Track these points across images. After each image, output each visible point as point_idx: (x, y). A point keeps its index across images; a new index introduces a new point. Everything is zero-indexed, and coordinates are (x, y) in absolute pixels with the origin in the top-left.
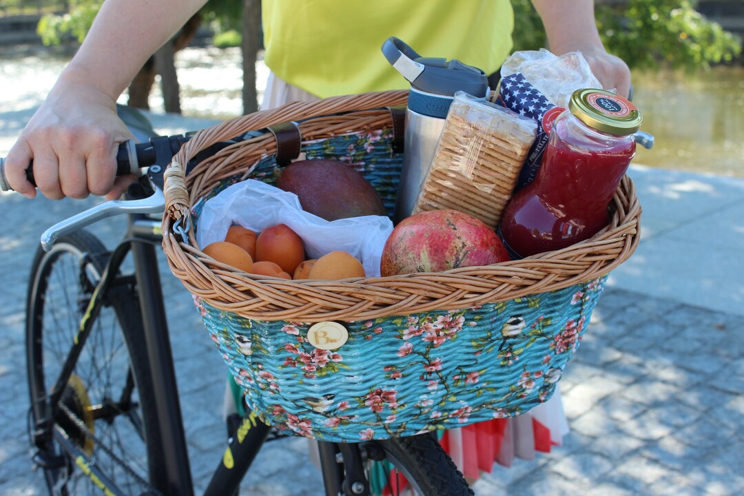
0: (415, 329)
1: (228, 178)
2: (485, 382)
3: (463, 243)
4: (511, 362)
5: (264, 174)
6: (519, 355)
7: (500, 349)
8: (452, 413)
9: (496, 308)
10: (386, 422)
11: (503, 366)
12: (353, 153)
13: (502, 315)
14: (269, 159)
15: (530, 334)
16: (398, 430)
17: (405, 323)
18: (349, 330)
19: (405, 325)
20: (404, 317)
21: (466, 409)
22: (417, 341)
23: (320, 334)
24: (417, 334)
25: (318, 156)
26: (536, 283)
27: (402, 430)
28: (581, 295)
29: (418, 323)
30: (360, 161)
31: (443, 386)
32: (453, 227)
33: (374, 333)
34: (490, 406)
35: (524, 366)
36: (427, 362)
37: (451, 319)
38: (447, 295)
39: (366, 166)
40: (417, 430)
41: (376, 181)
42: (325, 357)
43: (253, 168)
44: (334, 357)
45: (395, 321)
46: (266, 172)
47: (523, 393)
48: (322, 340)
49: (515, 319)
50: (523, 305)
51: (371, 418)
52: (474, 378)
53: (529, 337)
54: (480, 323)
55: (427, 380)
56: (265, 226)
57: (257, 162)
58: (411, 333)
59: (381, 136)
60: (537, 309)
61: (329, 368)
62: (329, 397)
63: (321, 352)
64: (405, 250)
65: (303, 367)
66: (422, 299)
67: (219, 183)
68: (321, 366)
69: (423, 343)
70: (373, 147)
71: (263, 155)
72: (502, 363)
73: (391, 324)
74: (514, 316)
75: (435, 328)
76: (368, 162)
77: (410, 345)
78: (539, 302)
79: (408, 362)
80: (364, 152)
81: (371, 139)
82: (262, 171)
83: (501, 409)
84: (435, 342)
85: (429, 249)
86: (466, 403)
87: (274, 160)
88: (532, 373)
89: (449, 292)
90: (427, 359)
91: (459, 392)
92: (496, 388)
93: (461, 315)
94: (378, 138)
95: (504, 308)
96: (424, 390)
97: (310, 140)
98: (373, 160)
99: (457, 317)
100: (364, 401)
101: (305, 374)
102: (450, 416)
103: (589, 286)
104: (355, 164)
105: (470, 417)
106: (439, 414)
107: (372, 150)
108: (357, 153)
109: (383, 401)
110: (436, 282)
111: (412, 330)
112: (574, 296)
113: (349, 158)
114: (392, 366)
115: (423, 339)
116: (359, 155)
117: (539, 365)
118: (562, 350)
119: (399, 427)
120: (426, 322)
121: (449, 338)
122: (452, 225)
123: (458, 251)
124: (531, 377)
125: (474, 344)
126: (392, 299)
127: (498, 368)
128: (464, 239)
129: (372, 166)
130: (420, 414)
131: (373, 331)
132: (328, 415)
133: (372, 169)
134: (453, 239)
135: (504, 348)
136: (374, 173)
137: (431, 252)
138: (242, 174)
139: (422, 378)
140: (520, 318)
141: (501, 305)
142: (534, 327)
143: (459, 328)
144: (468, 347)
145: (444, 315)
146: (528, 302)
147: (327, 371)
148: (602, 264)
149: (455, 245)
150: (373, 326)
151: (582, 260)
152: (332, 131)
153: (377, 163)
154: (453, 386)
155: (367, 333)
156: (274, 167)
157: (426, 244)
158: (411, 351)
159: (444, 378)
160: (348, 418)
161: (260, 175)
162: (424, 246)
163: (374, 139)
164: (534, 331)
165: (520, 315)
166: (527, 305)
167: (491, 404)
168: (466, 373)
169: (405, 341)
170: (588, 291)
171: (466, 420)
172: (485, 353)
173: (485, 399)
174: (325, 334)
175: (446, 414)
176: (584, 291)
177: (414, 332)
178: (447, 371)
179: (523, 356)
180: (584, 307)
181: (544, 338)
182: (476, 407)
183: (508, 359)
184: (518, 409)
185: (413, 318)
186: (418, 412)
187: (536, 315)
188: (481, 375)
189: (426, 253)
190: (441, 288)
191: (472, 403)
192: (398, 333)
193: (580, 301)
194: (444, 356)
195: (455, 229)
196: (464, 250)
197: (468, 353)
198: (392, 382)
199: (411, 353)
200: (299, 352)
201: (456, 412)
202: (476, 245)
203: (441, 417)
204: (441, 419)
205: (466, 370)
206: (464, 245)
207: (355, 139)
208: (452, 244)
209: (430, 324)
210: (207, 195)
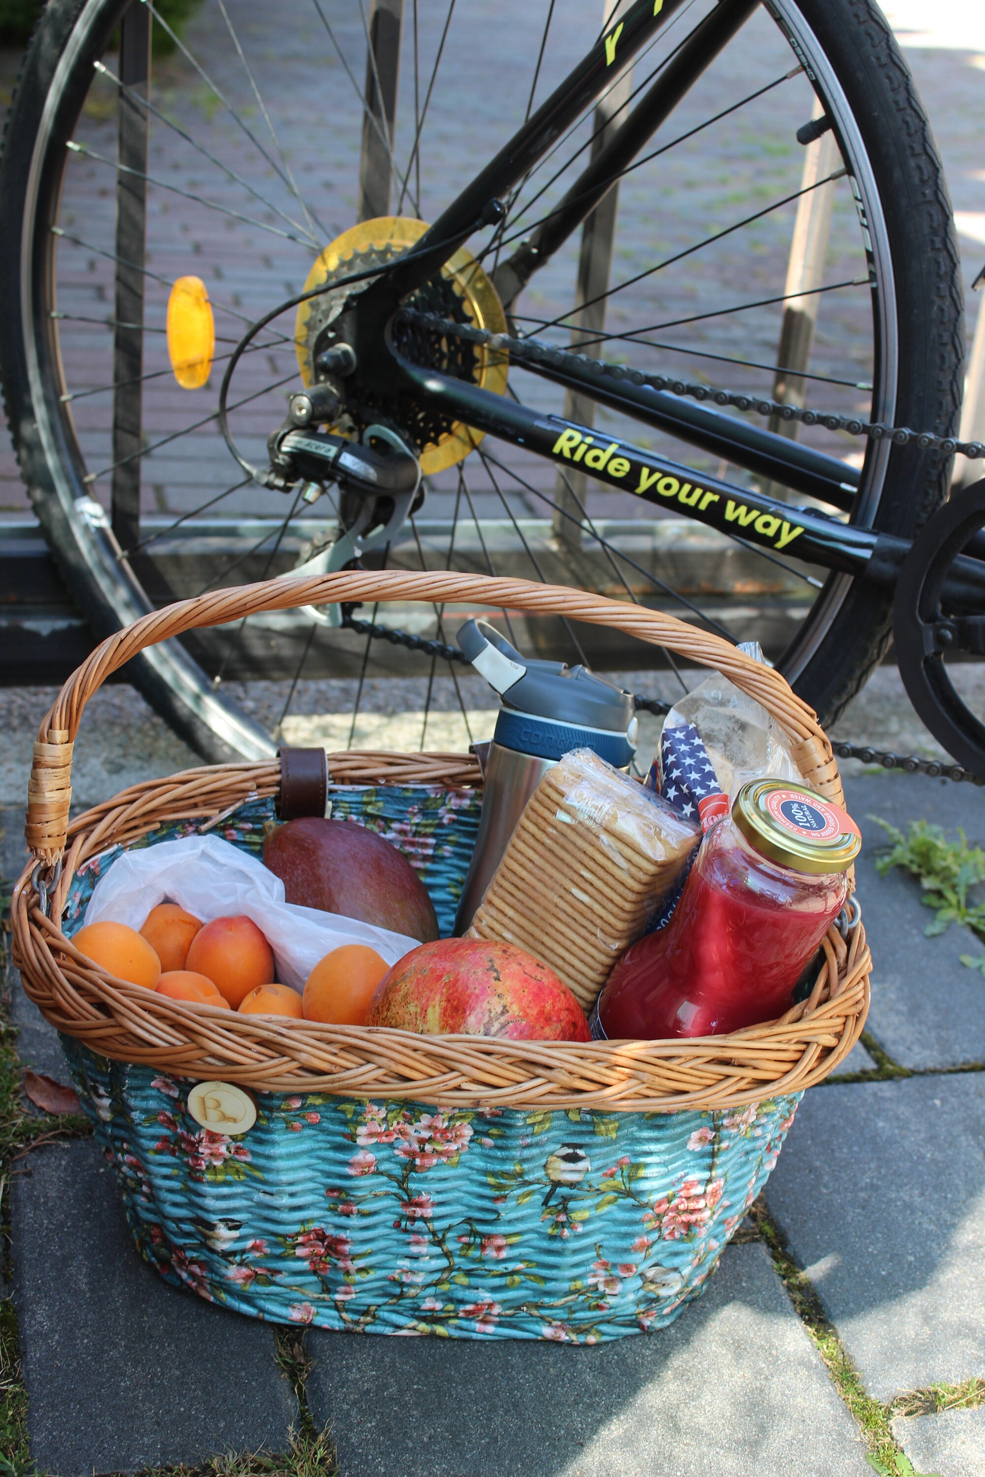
0: (379, 1130)
1: (178, 822)
2: (522, 1261)
3: (505, 1007)
4: (566, 1232)
5: (249, 826)
6: (584, 1222)
7: (545, 1203)
8: (462, 1308)
9: (529, 1121)
10: (338, 1297)
11: (552, 1238)
12: (416, 820)
13: (544, 1138)
14: (262, 803)
15: (602, 1187)
16: (362, 1319)
17: (361, 1114)
18: (259, 1106)
19: (360, 1118)
20: (360, 1103)
21: (491, 1305)
22: (385, 1154)
23: (210, 1103)
24: (385, 1139)
25: (351, 813)
26: (600, 1090)
27: (369, 1319)
28: (711, 1135)
29: (385, 1119)
30: (426, 835)
31: (437, 1250)
32: (495, 974)
33: (304, 1122)
34: (535, 1312)
35: (598, 1247)
36: (406, 1197)
37: (446, 1124)
38: (432, 1077)
39: (436, 847)
40: (399, 1327)
41: (452, 876)
42: (223, 1149)
43: (227, 813)
44: (238, 1150)
45: (342, 1107)
46: (253, 823)
47: (601, 1302)
48: (213, 1114)
49: (570, 1151)
50: (584, 1128)
51: (310, 1283)
52: (499, 1249)
53: (600, 1192)
54: (500, 1142)
55: (406, 1231)
56: (218, 915)
57: (238, 805)
58: (371, 1135)
59: (472, 799)
60: (613, 1142)
61: (230, 1170)
62: (230, 1224)
63: (214, 1137)
64: (406, 996)
65: (185, 1159)
66: (385, 1075)
67: (158, 825)
68: (216, 1163)
69: (397, 1159)
70: (454, 816)
71: (250, 794)
72: (550, 1231)
73: (336, 1110)
74: (568, 1145)
75: (416, 1134)
76: (442, 839)
77: (370, 1157)
78: (619, 1129)
79: (371, 1188)
80: (437, 822)
81: (453, 801)
82: (246, 820)
83: (559, 1323)
84: (418, 1161)
85: (444, 1004)
86: (488, 1295)
87: (272, 806)
88: (614, 1266)
89: (434, 1073)
90: (406, 1190)
91: (473, 1270)
92: (546, 1279)
93: (465, 1122)
94: (466, 803)
95: (547, 1125)
96: (404, 1250)
97: (343, 783)
98: (451, 838)
99: (458, 1124)
100: (294, 1247)
101: (189, 1173)
102: (461, 1314)
103: (726, 1122)
104: (417, 839)
105: (500, 1324)
106: (439, 1306)
107: (453, 821)
108: (424, 822)
109: (329, 1255)
110: (415, 1050)
111: (374, 1130)
112: (695, 1135)
113: (408, 828)
114: (339, 1189)
115: (396, 1152)
116: (426, 826)
117: (626, 1251)
118: (677, 1235)
119: (365, 1313)
120: (401, 1120)
121: (444, 1159)
122: (496, 971)
123: (491, 1018)
124: (614, 1272)
125: (491, 1180)
126: (332, 1063)
127: (544, 1239)
128: (508, 999)
129: (447, 848)
130: (401, 1296)
131: (304, 1117)
132: (231, 1259)
133: (447, 854)
134: (488, 995)
135: (552, 1203)
136: (449, 861)
137: (445, 1009)
138: (206, 819)
139: (397, 1225)
140: (581, 1152)
141: (540, 1118)
142: (612, 1175)
143: (463, 1145)
144: (483, 1184)
145: (432, 1115)
146: (593, 1123)
147: (227, 1174)
148: (742, 1085)
149: (489, 1007)
150: (302, 1108)
151: (700, 1067)
152: (385, 776)
153: (457, 844)
154: (460, 1256)
155: (292, 1118)
156: (268, 818)
157: (442, 994)
158: (373, 1168)
159: (440, 1236)
160: (269, 1274)
161: (241, 825)
162: (438, 998)
163: (458, 802)
164: (612, 1182)
165: (580, 1146)
166: (591, 1128)
167: (538, 1307)
168: (482, 1235)
169: (363, 1148)
170: (724, 1132)
171: (490, 1329)
172: (514, 1203)
173: (526, 1297)
174: (219, 1105)
175: (451, 1307)
176: (717, 1129)
177: (378, 1135)
178: (444, 1224)
179: (590, 1227)
180: (718, 1161)
181: (631, 1201)
182: (509, 1308)
183: (563, 1225)
184: (593, 1331)
185: (376, 1108)
186: (397, 1291)
187: (615, 1152)
188: (512, 1246)
189: (438, 1010)
190: (422, 1063)
191: (499, 1296)
192: (347, 1130)
193: (708, 1148)
194: (438, 1192)
195: (497, 979)
196: (503, 1019)
197: (482, 1197)
198: (342, 1221)
199: (374, 1173)
200: (179, 1130)
201: (470, 1307)
202: (526, 1015)
203: (442, 1310)
204: (443, 1315)
205: (480, 1228)
206: (505, 1011)
207: (422, 796)
208: (485, 1005)
209: (407, 1126)
210: (130, 843)
